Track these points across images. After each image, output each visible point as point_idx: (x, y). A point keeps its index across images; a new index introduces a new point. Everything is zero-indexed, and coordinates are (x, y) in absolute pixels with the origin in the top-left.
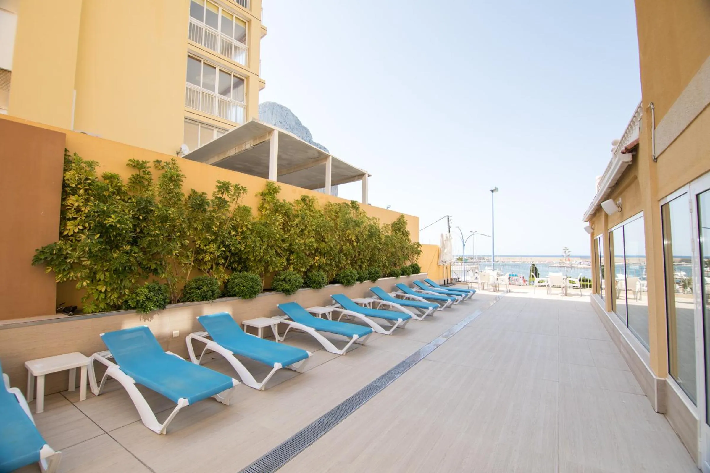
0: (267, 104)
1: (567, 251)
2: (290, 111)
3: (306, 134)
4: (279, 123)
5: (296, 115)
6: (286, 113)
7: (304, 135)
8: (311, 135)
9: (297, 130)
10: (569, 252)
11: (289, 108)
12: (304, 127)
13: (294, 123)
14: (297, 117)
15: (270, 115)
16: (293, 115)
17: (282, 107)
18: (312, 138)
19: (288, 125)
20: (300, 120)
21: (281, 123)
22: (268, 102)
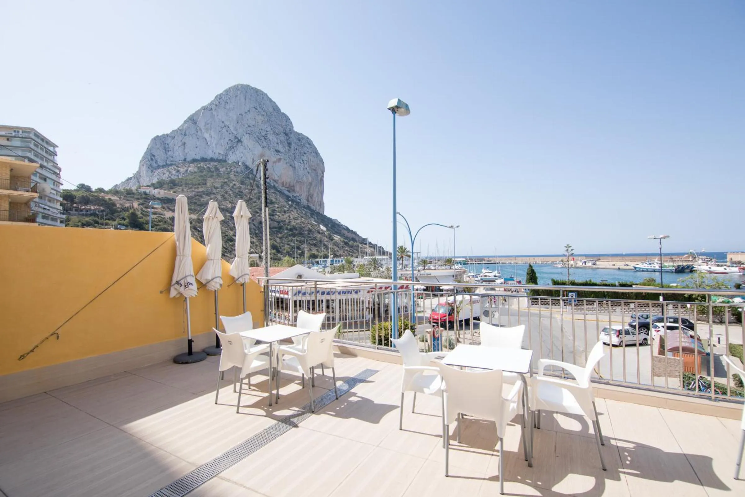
0: (239, 86)
1: (570, 249)
2: (266, 95)
3: (286, 121)
4: (254, 109)
5: (274, 100)
6: (261, 98)
7: (284, 124)
8: (291, 123)
9: (275, 117)
10: (572, 250)
11: (265, 91)
12: (283, 114)
13: (271, 109)
14: (275, 103)
15: (243, 99)
16: (270, 100)
17: (257, 91)
18: (293, 127)
19: (264, 111)
20: (279, 106)
21: (256, 109)
22: (239, 84)
